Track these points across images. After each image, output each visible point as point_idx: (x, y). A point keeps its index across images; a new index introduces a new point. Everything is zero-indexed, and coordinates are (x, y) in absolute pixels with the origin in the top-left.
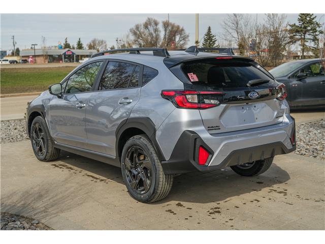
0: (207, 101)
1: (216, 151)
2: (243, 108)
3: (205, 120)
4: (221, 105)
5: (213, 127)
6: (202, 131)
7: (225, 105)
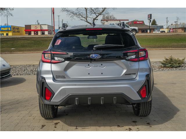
0: (56, 58)
1: (56, 92)
2: (89, 65)
3: (54, 71)
4: (66, 62)
5: (60, 76)
6: (49, 78)
7: (68, 62)
